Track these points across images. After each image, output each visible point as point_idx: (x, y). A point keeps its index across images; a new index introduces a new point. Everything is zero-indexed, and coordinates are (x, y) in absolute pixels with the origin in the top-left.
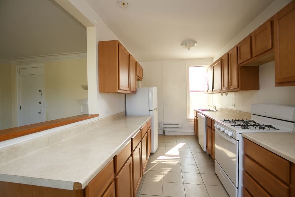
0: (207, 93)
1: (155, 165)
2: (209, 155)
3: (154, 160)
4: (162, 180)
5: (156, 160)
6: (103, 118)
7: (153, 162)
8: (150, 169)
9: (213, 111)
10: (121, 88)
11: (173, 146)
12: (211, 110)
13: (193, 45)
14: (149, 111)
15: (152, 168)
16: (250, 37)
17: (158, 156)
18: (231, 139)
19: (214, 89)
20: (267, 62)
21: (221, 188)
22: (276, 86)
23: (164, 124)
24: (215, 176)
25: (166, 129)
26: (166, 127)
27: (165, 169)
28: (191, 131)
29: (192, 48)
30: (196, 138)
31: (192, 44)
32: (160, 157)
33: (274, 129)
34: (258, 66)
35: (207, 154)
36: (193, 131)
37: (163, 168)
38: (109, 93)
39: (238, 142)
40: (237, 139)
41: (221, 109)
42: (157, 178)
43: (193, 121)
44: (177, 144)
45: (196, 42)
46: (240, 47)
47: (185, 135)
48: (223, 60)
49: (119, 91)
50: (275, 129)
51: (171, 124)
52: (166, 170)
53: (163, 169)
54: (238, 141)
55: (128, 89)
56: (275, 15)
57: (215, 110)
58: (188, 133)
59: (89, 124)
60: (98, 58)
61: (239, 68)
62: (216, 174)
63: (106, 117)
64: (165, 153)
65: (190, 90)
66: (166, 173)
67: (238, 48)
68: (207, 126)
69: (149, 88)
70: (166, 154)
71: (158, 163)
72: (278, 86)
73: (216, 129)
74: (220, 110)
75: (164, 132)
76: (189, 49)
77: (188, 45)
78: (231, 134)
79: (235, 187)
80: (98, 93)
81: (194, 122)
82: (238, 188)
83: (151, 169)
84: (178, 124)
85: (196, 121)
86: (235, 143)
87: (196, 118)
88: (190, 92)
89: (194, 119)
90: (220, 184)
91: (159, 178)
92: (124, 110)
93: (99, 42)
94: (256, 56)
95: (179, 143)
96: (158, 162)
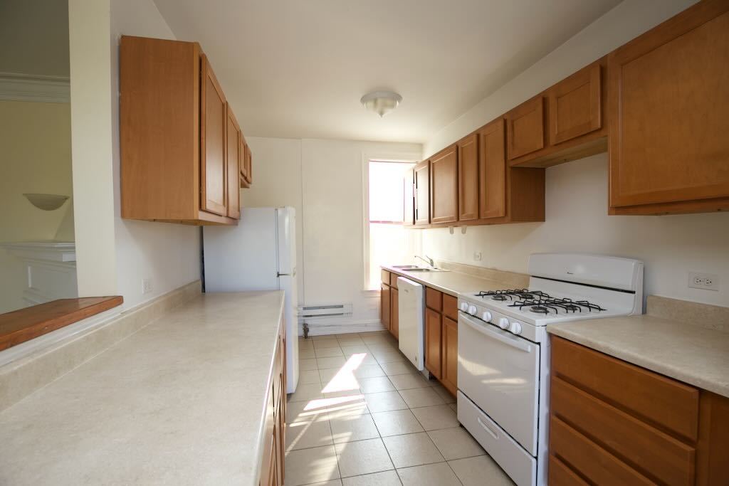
0: (415, 226)
1: (303, 431)
2: (432, 378)
3: (296, 416)
4: (334, 473)
5: (301, 415)
6: (138, 308)
7: (297, 420)
8: (293, 445)
9: (428, 270)
10: (209, 206)
11: (338, 367)
12: (420, 267)
13: (393, 106)
14: (279, 275)
15: (298, 443)
16: (544, 99)
17: (306, 401)
18: (515, 339)
19: (434, 217)
20: (566, 161)
21: (484, 459)
22: (609, 214)
23: (305, 309)
24: (460, 431)
25: (309, 321)
26: (311, 316)
27: (335, 436)
28: (372, 321)
29: (389, 112)
30: (390, 336)
31: (389, 102)
32: (312, 404)
33: (598, 311)
34: (543, 170)
35: (423, 375)
36: (378, 320)
37: (329, 435)
38: (154, 220)
39: (538, 346)
40: (537, 341)
41: (443, 265)
42: (319, 472)
43: (379, 295)
44: (346, 360)
45: (398, 97)
46: (513, 121)
47: (358, 333)
48: (462, 148)
49: (202, 216)
50: (600, 309)
51: (324, 308)
52: (339, 441)
53: (330, 438)
54: (539, 344)
55: (222, 210)
56: (611, 53)
57: (430, 268)
58: (366, 325)
59: (88, 338)
60: (117, 94)
61: (509, 169)
62: (461, 426)
63: (146, 304)
64: (322, 388)
65: (371, 219)
66: (340, 448)
67: (507, 122)
68: (427, 307)
69: (276, 210)
70: (326, 390)
71: (309, 423)
72: (616, 214)
73: (461, 316)
74: (442, 267)
75: (306, 330)
76: (381, 114)
77: (379, 101)
78: (519, 328)
79: (530, 456)
80: (120, 218)
81: (380, 299)
82: (536, 458)
83: (296, 446)
84: (342, 306)
85: (390, 297)
86: (529, 350)
87: (386, 288)
88: (371, 225)
89: (382, 291)
90: (478, 451)
91: (326, 468)
92: (197, 276)
93: (123, 37)
94: (556, 145)
95: (350, 356)
96: (309, 418)
